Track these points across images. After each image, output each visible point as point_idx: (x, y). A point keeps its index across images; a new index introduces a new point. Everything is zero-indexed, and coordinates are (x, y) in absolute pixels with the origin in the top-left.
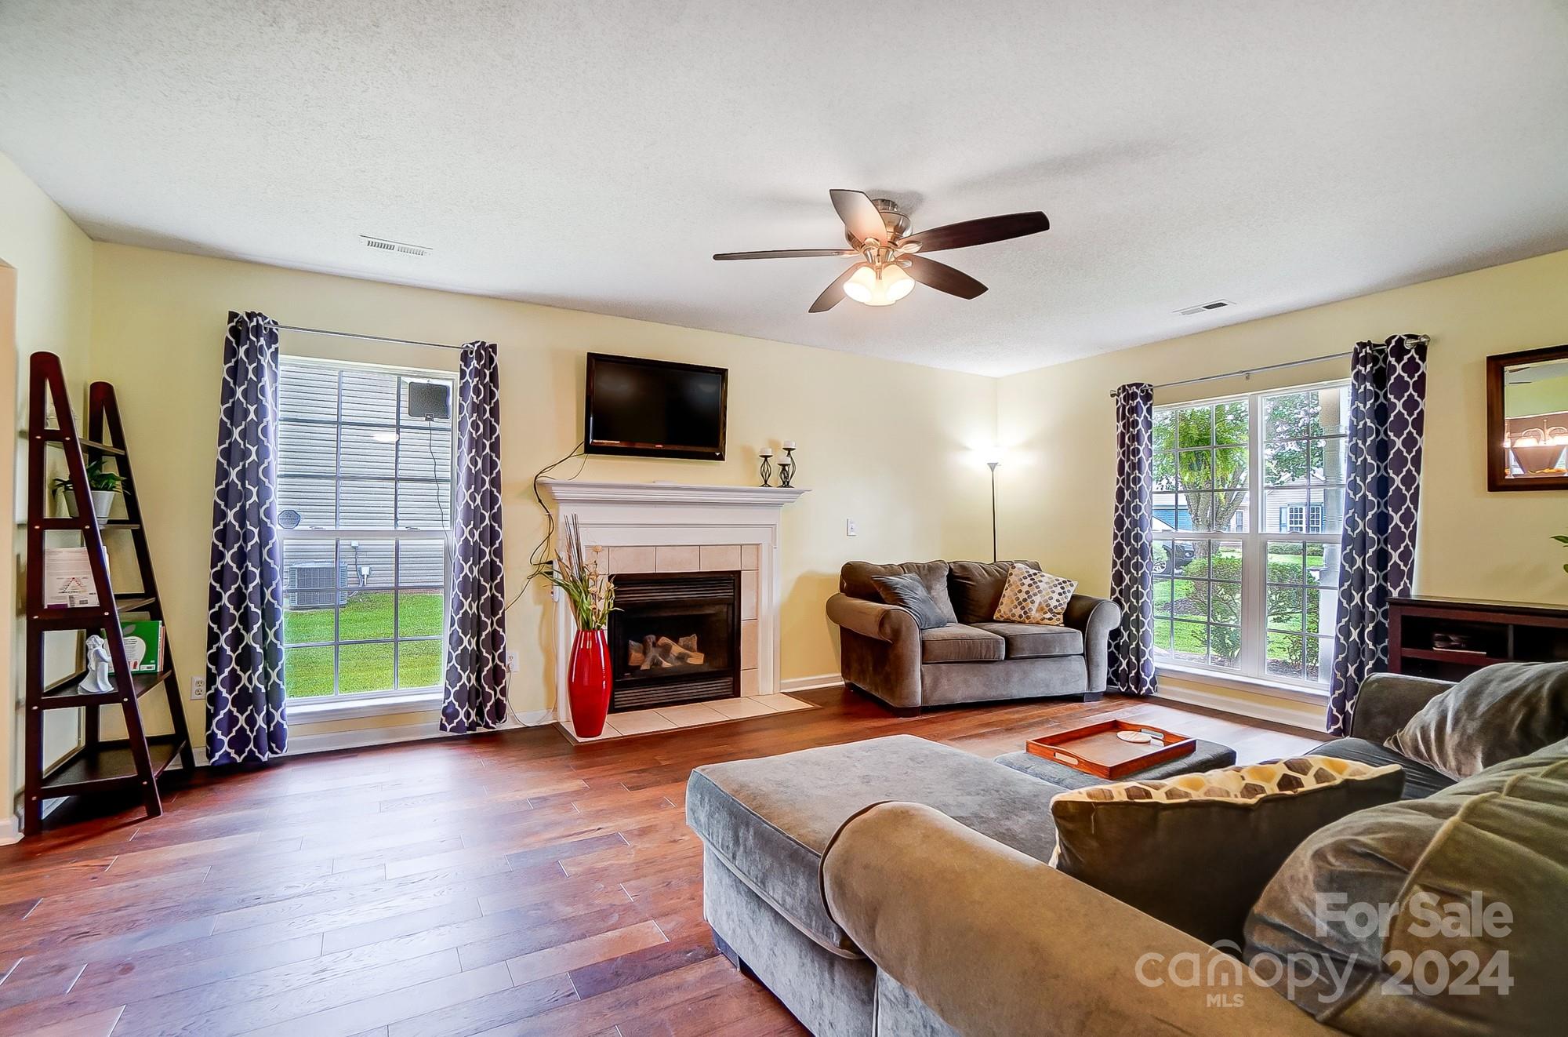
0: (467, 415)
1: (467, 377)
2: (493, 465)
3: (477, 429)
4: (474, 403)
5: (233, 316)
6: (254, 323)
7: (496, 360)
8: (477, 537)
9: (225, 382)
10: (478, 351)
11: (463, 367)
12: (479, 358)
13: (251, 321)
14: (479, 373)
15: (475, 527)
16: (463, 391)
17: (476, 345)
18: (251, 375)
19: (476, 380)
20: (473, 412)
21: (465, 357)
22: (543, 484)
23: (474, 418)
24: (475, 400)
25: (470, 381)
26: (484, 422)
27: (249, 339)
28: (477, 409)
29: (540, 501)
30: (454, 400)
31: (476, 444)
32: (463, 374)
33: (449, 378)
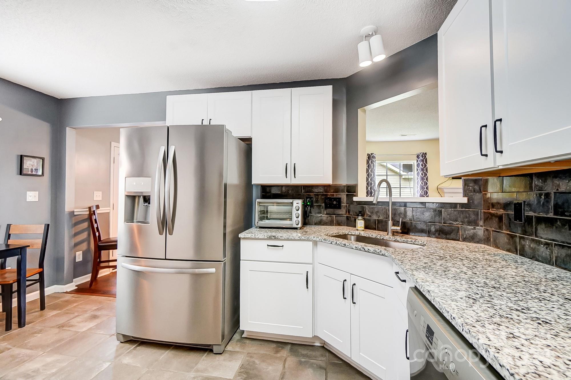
0: (419, 171)
1: (419, 162)
2: (427, 184)
3: (423, 175)
4: (421, 168)
5: (368, 154)
6: (372, 156)
7: (427, 157)
8: (423, 193)
9: (367, 169)
10: (422, 155)
11: (417, 159)
12: (422, 156)
13: (372, 155)
14: (423, 161)
15: (423, 190)
16: (418, 166)
17: (422, 154)
18: (372, 167)
19: (422, 162)
20: (421, 171)
21: (418, 157)
22: (440, 188)
23: (422, 172)
24: (422, 168)
25: (420, 163)
26: (424, 173)
27: (371, 159)
28: (422, 170)
29: (439, 193)
30: (415, 167)
31: (422, 179)
32: (417, 161)
33: (414, 162)
